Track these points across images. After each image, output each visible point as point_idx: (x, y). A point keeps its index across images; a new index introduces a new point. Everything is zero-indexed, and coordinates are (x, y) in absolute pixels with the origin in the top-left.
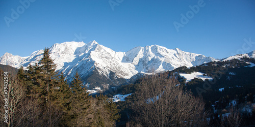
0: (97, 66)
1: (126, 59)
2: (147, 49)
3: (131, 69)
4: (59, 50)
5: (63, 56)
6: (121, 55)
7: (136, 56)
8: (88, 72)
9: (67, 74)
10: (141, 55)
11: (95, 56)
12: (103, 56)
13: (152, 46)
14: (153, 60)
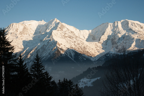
0: (60, 47)
1: (92, 38)
2: (116, 25)
3: (98, 48)
4: (17, 30)
5: (22, 37)
6: (86, 33)
7: (103, 34)
8: (50, 54)
9: (26, 56)
10: (109, 31)
11: (57, 36)
12: (66, 35)
13: (122, 21)
14: (124, 37)
